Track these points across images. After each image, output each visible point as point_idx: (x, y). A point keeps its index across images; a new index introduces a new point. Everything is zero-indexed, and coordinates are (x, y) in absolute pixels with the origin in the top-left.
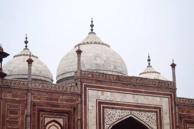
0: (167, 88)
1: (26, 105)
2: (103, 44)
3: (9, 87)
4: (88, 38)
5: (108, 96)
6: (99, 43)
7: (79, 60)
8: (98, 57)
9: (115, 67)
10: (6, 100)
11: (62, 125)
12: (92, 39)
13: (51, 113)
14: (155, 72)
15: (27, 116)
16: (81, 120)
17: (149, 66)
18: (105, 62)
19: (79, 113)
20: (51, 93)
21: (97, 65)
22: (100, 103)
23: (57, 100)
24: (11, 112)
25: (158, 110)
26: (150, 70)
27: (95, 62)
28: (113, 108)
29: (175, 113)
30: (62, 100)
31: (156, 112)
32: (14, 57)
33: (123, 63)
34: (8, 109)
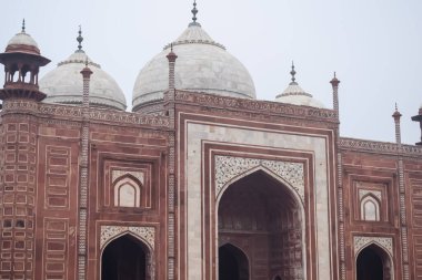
0: (322, 121)
1: (81, 148)
2: (213, 43)
3: (50, 118)
4: (187, 33)
5: (221, 134)
6: (207, 42)
7: (172, 72)
8: (205, 66)
9: (235, 85)
10: (47, 140)
11: (142, 182)
12: (195, 35)
13: (124, 162)
14: (304, 94)
15: (81, 167)
16: (175, 174)
17: (293, 82)
18: (217, 75)
19: (172, 164)
20: (124, 127)
21: (202, 80)
22: (207, 147)
23: (133, 140)
24: (55, 161)
25: (307, 159)
26: (294, 89)
27: (199, 75)
28: (230, 155)
29: (337, 164)
30: (142, 140)
31: (304, 162)
32: (60, 65)
33: (248, 77)
34: (49, 155)
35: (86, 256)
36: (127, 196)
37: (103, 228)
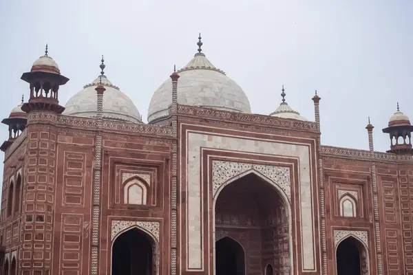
0: (307, 132)
1: (94, 153)
2: (214, 69)
3: (68, 127)
4: (193, 61)
5: (217, 142)
6: (209, 68)
7: (175, 89)
8: (206, 87)
9: (232, 103)
10: (65, 147)
11: (149, 183)
12: (200, 63)
13: (133, 166)
14: (292, 112)
15: (95, 170)
16: (177, 177)
17: (284, 103)
18: (216, 94)
19: (175, 167)
20: (131, 136)
21: (204, 99)
22: (205, 153)
23: (141, 147)
24: (72, 164)
25: (293, 164)
26: (284, 108)
27: (201, 94)
28: (225, 160)
29: (318, 168)
30: (149, 147)
31: (290, 167)
32: (85, 87)
33: (243, 97)
34: (67, 159)
35: (98, 247)
36: (136, 195)
37: (114, 223)
